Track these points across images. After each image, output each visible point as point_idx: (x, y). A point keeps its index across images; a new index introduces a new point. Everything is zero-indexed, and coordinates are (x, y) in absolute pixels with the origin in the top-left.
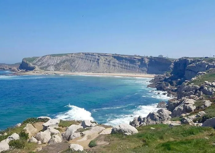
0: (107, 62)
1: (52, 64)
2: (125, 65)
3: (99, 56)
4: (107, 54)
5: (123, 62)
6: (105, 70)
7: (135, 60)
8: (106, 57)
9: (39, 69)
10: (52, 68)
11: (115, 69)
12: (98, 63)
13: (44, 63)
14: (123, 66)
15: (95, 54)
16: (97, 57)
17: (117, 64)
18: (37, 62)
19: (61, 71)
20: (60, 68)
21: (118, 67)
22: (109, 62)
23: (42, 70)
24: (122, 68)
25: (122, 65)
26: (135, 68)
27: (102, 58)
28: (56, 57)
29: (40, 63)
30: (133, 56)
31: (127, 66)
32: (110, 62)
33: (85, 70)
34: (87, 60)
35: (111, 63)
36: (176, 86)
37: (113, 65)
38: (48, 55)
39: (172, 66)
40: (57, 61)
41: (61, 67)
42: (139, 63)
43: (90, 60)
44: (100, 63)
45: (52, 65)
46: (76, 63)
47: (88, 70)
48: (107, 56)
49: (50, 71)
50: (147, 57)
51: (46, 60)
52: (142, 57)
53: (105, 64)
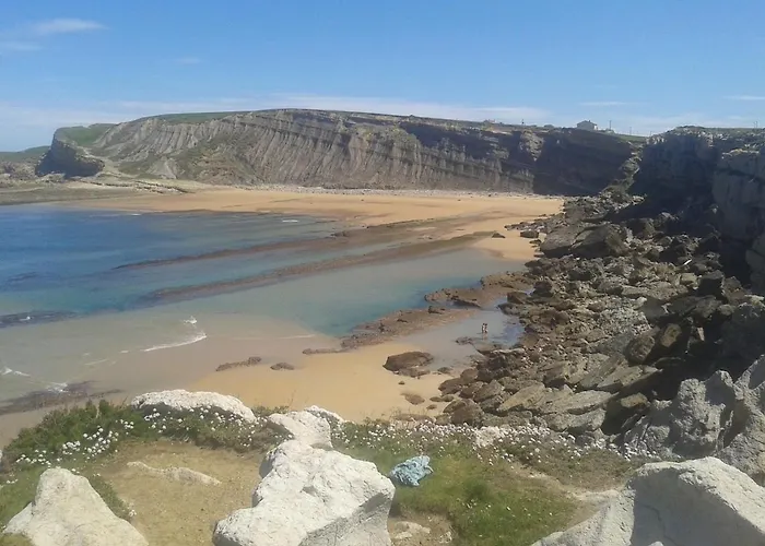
0: (378, 148)
1: (169, 150)
2: (449, 161)
3: (347, 125)
4: (378, 118)
5: (441, 148)
6: (374, 180)
7: (491, 139)
8: (377, 128)
9: (116, 171)
10: (167, 168)
11: (408, 176)
12: (346, 152)
13: (135, 147)
14: (443, 164)
15: (332, 116)
16: (341, 128)
17: (417, 157)
18: (108, 144)
19: (203, 181)
20: (201, 169)
21: (423, 166)
22: (389, 145)
23: (129, 176)
24: (436, 170)
25: (438, 159)
26: (487, 171)
27: (362, 131)
28: (184, 126)
29: (120, 147)
30: (479, 124)
31: (456, 164)
32: (391, 148)
33: (297, 175)
34: (304, 137)
35: (396, 152)
36: (657, 238)
37: (404, 161)
38: (153, 118)
39: (632, 165)
40: (187, 141)
41: (200, 164)
42: (504, 154)
43: (316, 141)
44: (352, 152)
45: (168, 156)
46: (261, 149)
47: (309, 180)
48: (379, 123)
49: (159, 178)
50: (536, 130)
51: (143, 135)
52: (516, 127)
53: (375, 156)
